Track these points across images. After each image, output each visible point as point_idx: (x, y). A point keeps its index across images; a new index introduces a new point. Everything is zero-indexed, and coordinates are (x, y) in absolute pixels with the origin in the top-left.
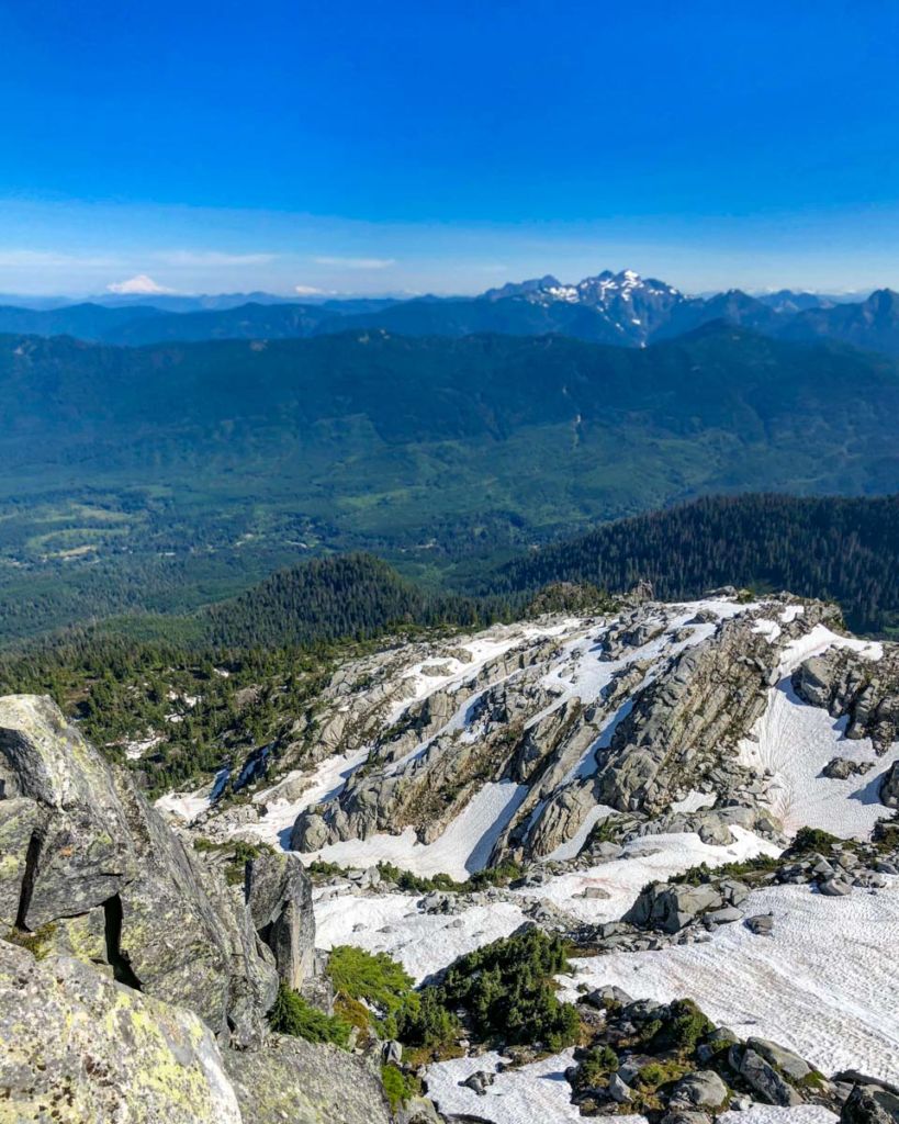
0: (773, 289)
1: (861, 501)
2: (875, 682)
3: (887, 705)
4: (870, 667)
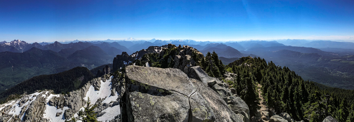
0: (42, 42)
1: (56, 74)
2: (59, 100)
3: (62, 103)
4: (58, 98)
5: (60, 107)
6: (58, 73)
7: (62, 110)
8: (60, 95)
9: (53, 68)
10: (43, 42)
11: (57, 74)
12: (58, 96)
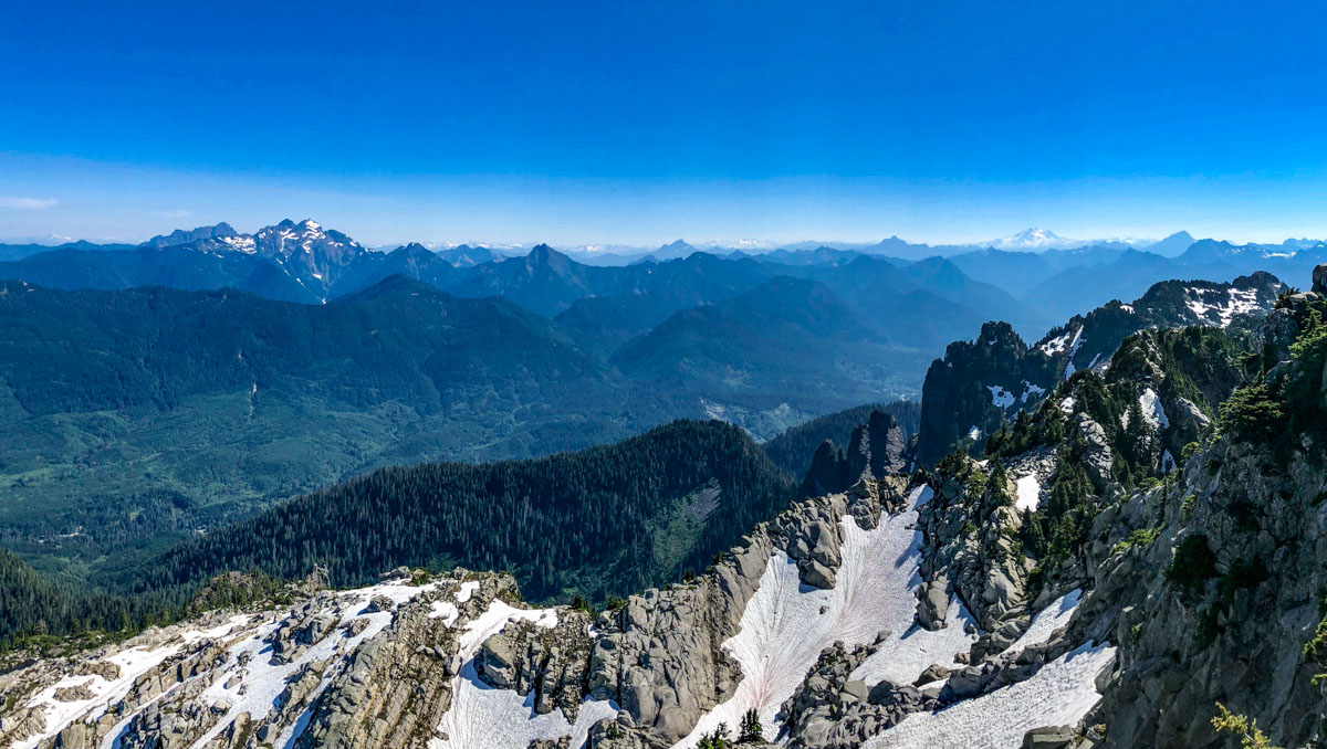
0: (452, 244)
1: (529, 463)
2: (555, 651)
3: (569, 673)
4: (547, 636)
5: (557, 703)
6: (542, 456)
7: (571, 720)
8: (560, 616)
9: (512, 417)
10: (464, 248)
11: (541, 466)
12: (546, 618)
